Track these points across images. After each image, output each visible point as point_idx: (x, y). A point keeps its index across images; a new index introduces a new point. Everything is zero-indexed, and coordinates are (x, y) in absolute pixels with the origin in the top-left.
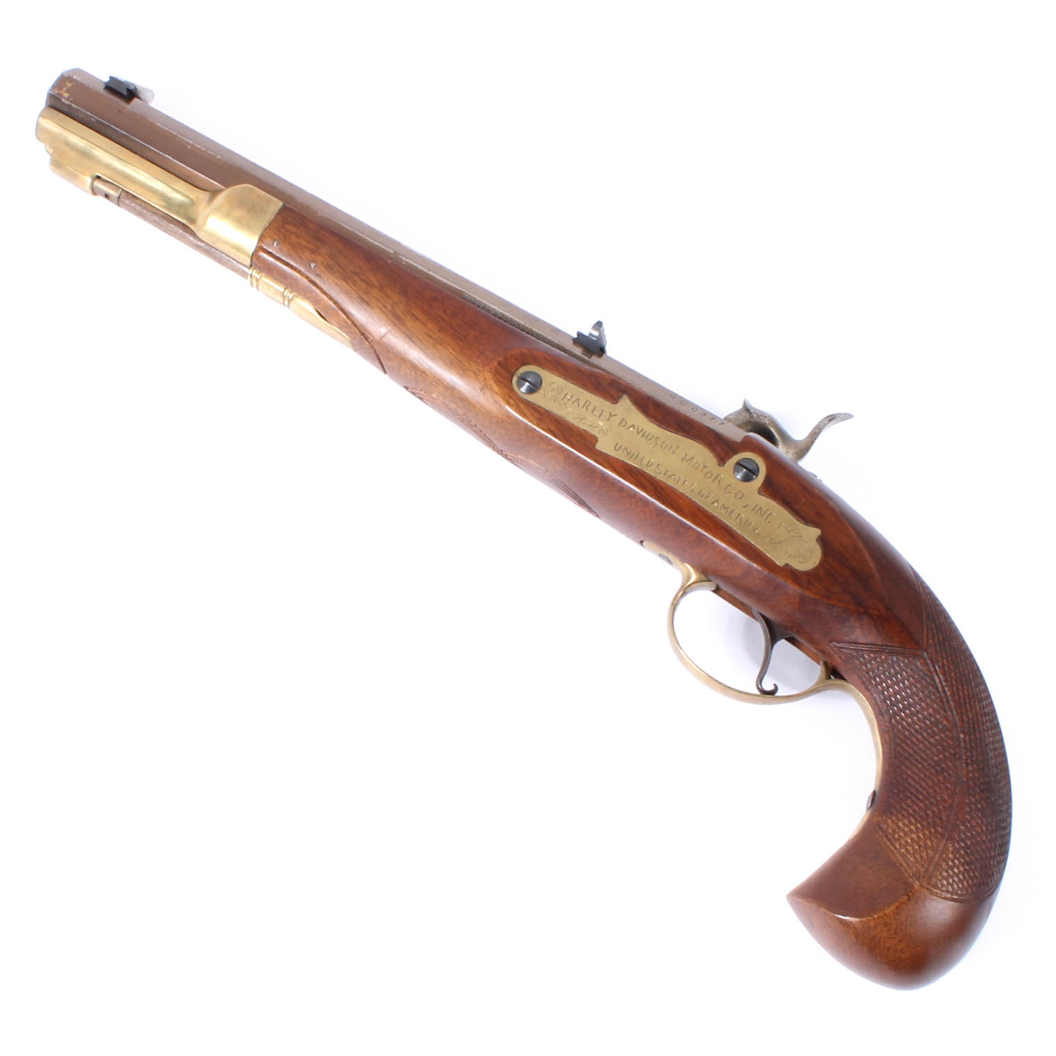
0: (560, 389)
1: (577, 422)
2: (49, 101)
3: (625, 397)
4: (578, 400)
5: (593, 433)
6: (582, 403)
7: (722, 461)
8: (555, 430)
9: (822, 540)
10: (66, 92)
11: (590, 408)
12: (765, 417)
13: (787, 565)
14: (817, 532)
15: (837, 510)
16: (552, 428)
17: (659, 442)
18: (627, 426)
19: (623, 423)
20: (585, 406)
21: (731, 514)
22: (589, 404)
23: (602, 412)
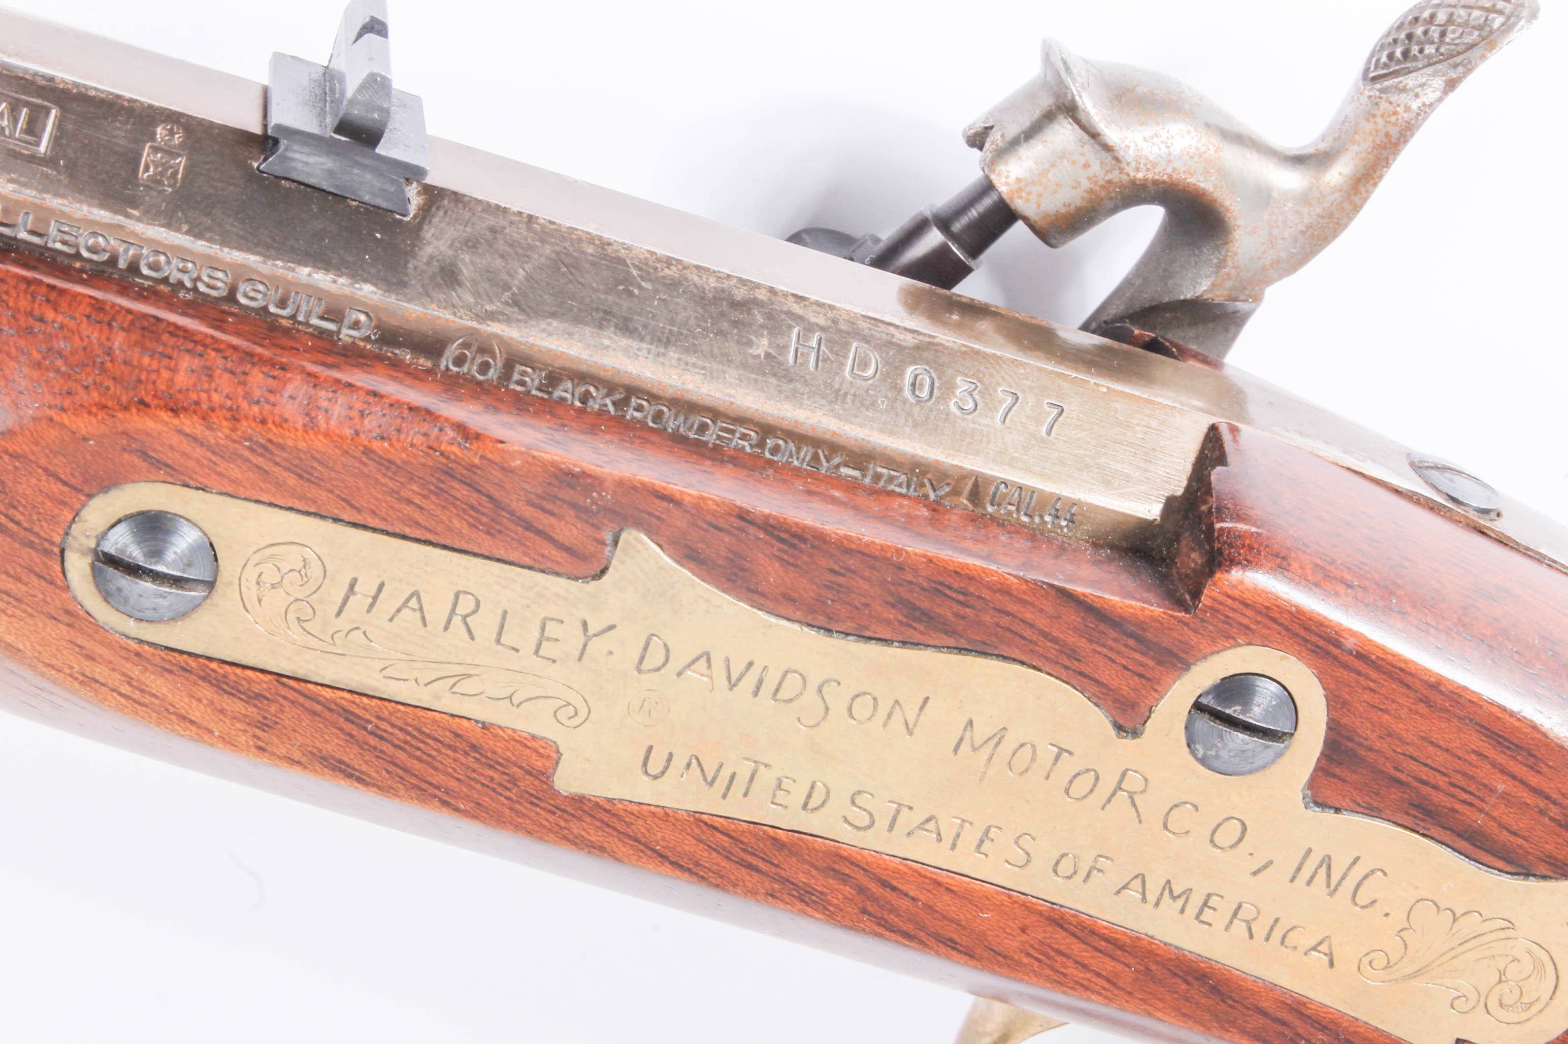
0: (315, 570)
1: (437, 697)
3: (633, 537)
4: (416, 594)
5: (526, 728)
6: (437, 611)
7: (1130, 713)
8: (351, 756)
11: (485, 623)
16: (333, 745)
17: (838, 699)
18: (675, 664)
19: (655, 658)
20: (457, 620)
21: (1207, 915)
22: (471, 606)
23: (543, 629)
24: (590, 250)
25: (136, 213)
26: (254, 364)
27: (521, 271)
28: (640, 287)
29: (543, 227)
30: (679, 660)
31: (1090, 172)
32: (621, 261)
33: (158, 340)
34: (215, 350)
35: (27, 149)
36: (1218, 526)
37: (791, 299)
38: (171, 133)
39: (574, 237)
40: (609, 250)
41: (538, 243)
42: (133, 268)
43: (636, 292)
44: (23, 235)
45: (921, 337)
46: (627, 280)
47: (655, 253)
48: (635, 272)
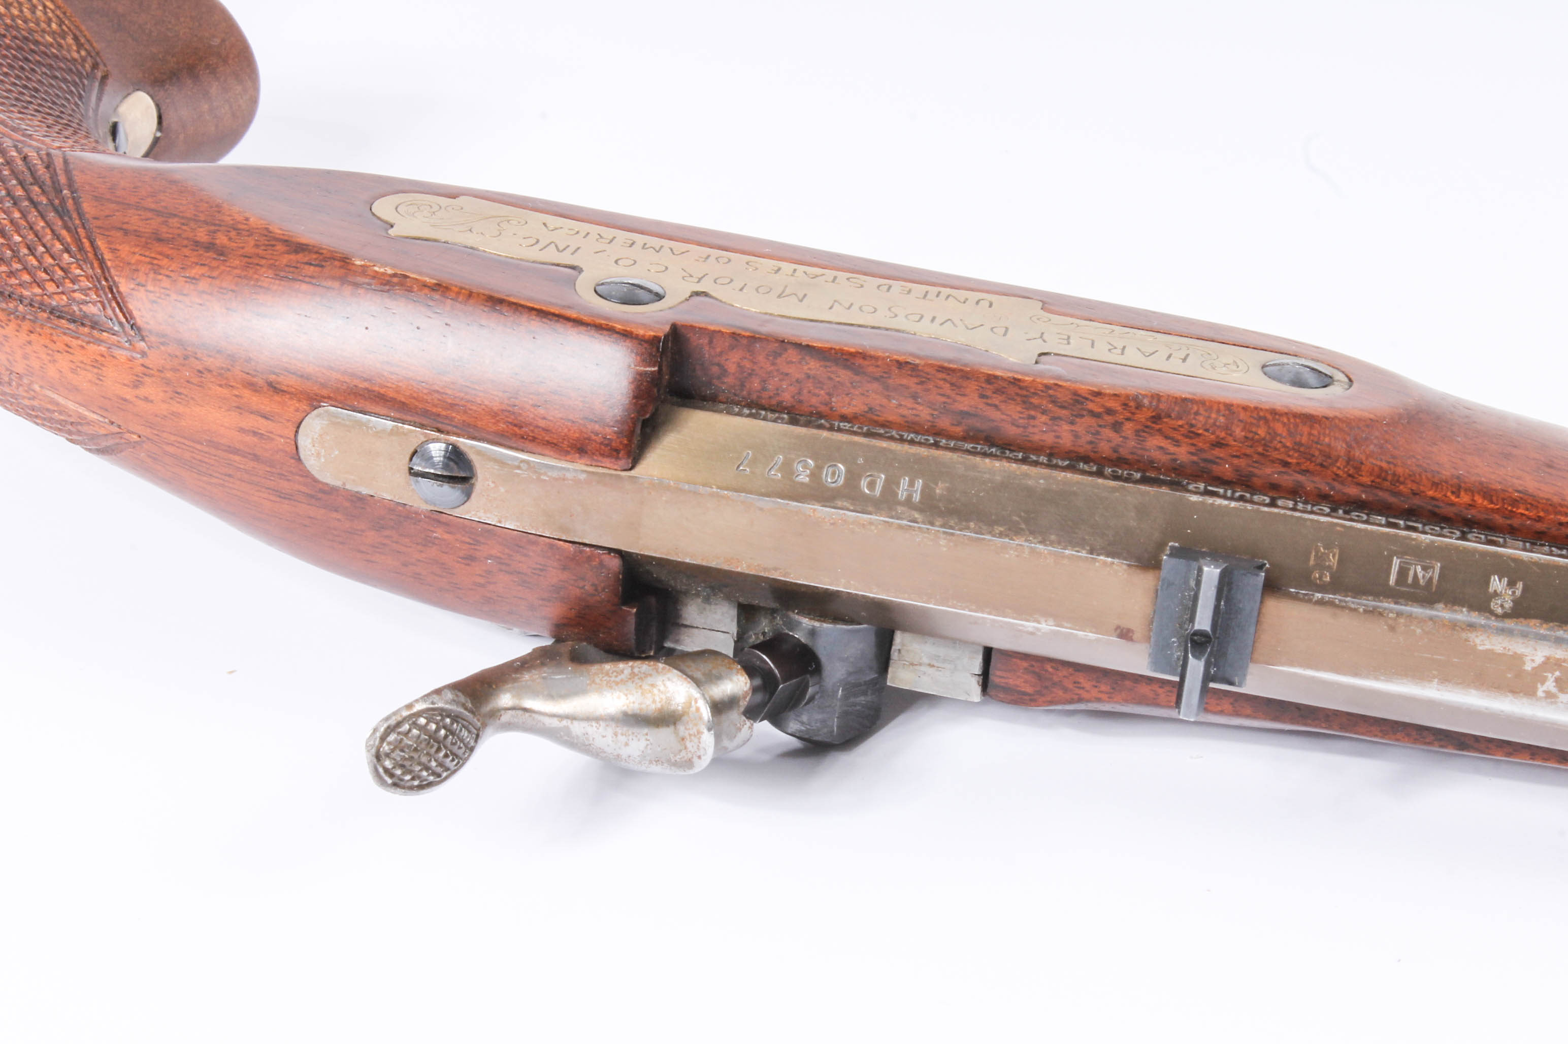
0: (1207, 367)
11: (1103, 346)
17: (885, 313)
19: (999, 330)
20: (1120, 348)
22: (1113, 352)
23: (1068, 342)
24: (1053, 537)
25: (1338, 528)
26: (1264, 439)
27: (1097, 519)
28: (1020, 517)
29: (1083, 548)
30: (985, 329)
32: (1032, 533)
33: (1320, 451)
34: (1287, 447)
35: (1406, 559)
36: (656, 369)
37: (920, 520)
38: (1320, 578)
39: (1063, 544)
40: (1040, 539)
41: (1087, 537)
42: (1334, 510)
43: (1023, 514)
44: (1401, 522)
45: (832, 505)
46: (1026, 521)
47: (1010, 539)
48: (1023, 526)
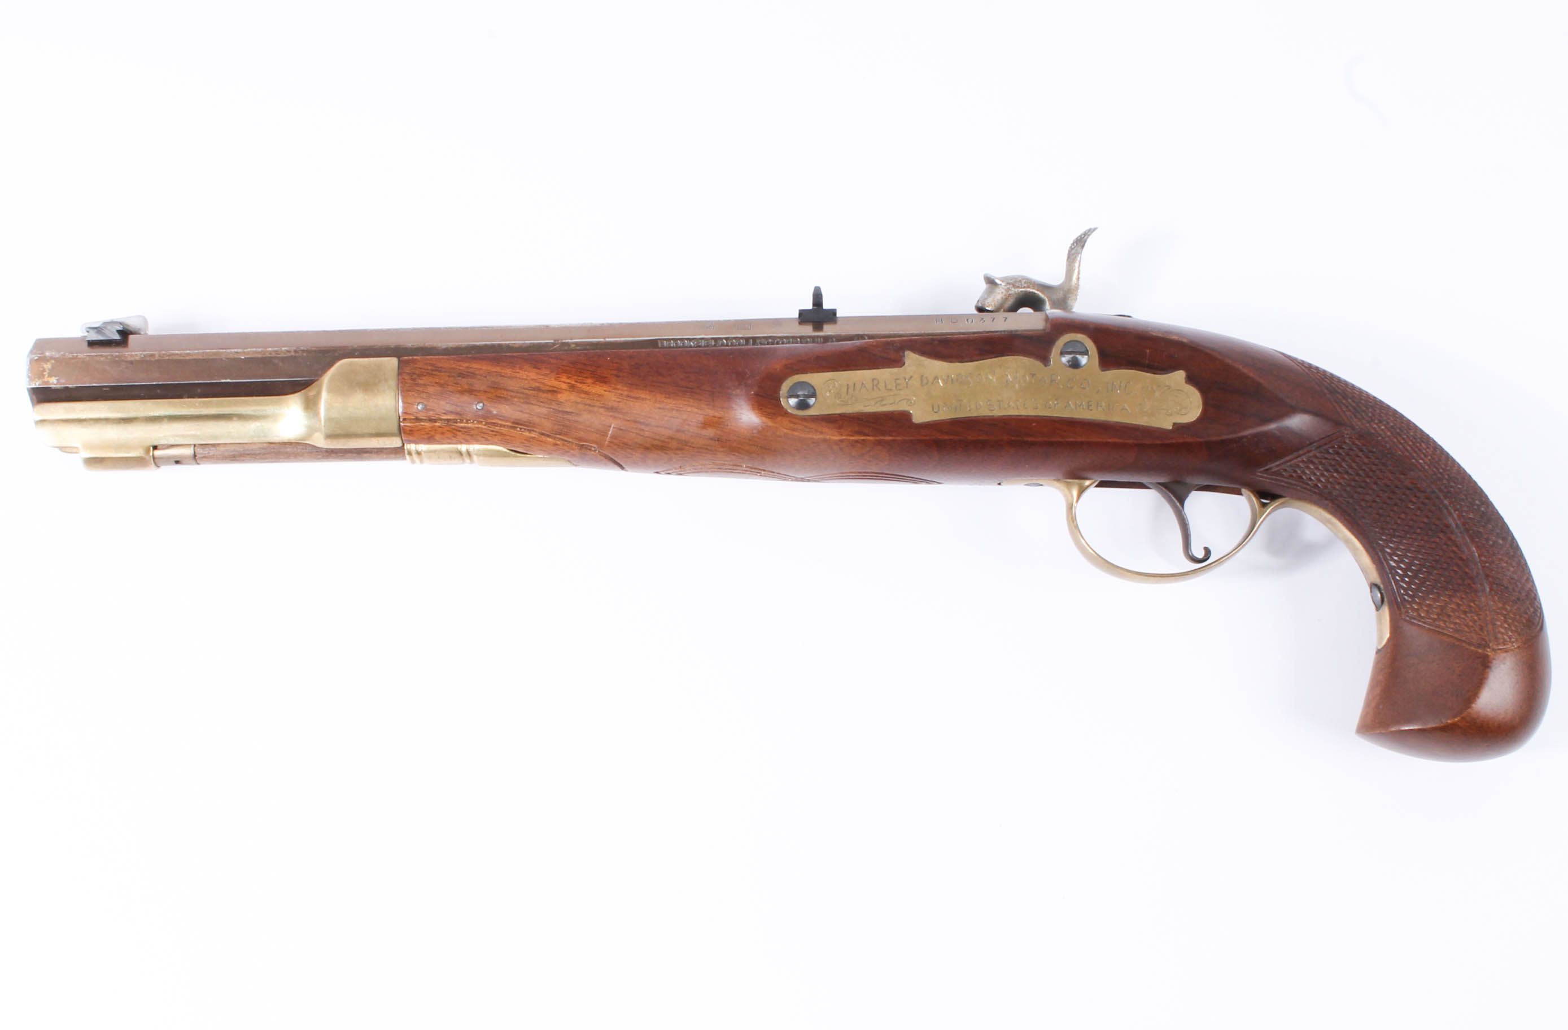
0: (838, 384)
1: (878, 408)
2: (34, 397)
3: (907, 353)
4: (863, 383)
5: (901, 409)
6: (869, 386)
7: (1045, 359)
9: (1191, 380)
10: (50, 376)
11: (882, 385)
12: (1020, 281)
13: (1174, 424)
14: (1180, 375)
15: (1185, 340)
16: (857, 429)
19: (925, 381)
20: (875, 387)
21: (1090, 408)
22: (877, 382)
23: (895, 382)
30: (931, 380)
31: (1003, 294)
